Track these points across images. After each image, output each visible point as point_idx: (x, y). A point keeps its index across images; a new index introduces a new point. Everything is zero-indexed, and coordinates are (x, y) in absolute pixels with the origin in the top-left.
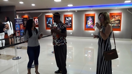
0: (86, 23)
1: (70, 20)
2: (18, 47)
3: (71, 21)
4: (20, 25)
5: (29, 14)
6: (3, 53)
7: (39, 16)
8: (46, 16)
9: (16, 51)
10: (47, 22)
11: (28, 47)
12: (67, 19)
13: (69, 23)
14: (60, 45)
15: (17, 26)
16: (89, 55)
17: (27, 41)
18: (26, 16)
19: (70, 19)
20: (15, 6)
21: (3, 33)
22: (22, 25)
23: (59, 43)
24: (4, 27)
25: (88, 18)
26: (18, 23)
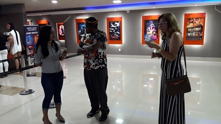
0: (145, 32)
1: (117, 27)
2: (30, 74)
3: (119, 29)
4: (33, 36)
5: (48, 17)
6: (6, 83)
7: (65, 21)
8: (77, 20)
9: (25, 81)
10: (79, 30)
11: (42, 73)
12: (113, 26)
13: (116, 31)
14: (98, 67)
15: (28, 38)
16: (150, 86)
17: (41, 64)
18: (44, 21)
19: (118, 24)
20: (24, 4)
21: (5, 50)
22: (37, 37)
23: (96, 65)
24: (7, 41)
25: (149, 22)
26: (30, 33)
